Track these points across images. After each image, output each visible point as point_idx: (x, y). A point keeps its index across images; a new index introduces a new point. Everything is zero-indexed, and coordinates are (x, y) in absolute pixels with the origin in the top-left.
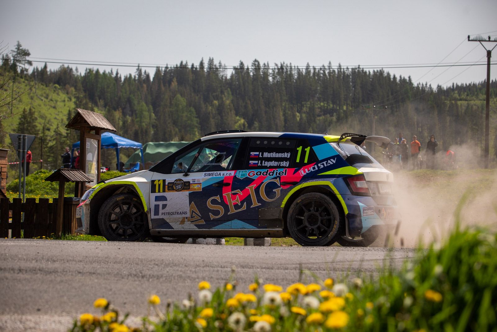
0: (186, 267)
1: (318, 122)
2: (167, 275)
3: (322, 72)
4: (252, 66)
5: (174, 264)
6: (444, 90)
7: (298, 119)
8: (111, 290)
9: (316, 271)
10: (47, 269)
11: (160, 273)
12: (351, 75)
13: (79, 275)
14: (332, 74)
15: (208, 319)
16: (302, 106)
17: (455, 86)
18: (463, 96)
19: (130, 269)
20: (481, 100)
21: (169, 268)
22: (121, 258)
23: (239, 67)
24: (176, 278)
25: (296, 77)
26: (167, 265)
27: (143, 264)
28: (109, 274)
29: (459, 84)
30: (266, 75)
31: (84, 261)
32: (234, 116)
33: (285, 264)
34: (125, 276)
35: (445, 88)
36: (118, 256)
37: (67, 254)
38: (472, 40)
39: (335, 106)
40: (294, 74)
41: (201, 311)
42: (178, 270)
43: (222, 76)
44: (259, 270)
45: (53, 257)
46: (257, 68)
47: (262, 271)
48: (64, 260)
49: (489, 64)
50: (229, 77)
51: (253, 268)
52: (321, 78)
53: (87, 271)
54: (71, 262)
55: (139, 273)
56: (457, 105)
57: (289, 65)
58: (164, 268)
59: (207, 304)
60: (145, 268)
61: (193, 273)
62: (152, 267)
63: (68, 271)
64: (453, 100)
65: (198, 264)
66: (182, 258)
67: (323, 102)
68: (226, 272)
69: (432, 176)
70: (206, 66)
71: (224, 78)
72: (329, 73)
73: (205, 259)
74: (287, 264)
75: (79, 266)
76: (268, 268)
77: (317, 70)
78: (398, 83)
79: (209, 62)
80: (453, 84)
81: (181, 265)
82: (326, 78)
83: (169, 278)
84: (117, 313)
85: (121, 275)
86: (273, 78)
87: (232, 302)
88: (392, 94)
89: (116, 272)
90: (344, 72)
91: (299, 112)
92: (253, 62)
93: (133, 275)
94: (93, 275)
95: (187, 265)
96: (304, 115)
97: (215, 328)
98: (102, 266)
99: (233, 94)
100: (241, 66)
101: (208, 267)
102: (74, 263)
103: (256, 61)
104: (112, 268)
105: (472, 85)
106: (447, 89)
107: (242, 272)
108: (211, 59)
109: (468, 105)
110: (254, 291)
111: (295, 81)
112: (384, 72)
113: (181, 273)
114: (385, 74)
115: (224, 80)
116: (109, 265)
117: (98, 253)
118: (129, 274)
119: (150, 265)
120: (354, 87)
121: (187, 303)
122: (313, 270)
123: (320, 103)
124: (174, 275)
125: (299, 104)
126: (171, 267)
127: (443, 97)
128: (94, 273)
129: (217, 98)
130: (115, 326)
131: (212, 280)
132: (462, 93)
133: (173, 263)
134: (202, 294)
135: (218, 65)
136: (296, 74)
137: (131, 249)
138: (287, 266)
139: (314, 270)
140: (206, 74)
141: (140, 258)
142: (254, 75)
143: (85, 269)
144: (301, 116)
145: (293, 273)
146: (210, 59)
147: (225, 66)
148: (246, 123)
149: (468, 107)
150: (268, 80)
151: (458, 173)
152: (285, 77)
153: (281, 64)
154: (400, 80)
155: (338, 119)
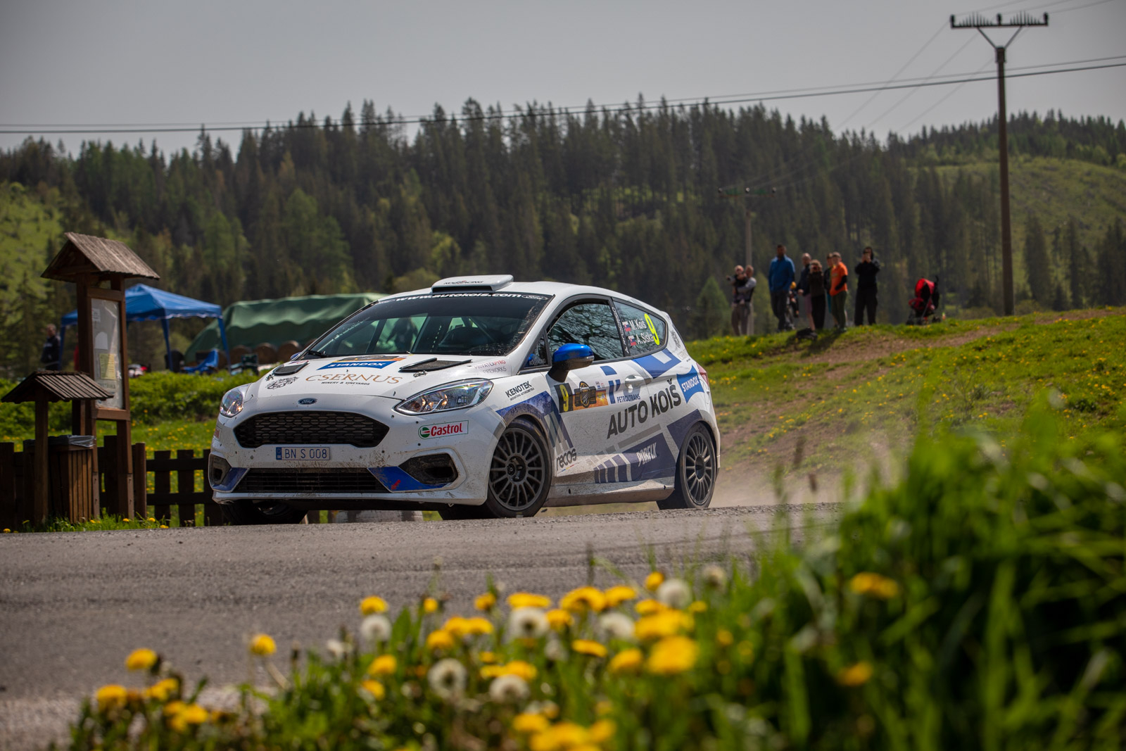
0: (335, 574)
1: (620, 232)
2: (293, 595)
3: (623, 118)
4: (464, 114)
5: (308, 569)
6: (904, 145)
7: (575, 229)
8: (165, 634)
9: (631, 565)
10: (16, 599)
11: (276, 590)
12: (691, 121)
13: (92, 606)
14: (646, 123)
15: (387, 680)
16: (583, 198)
17: (928, 132)
18: (949, 156)
19: (208, 585)
20: (988, 161)
21: (297, 578)
22: (186, 563)
23: (433, 119)
24: (313, 599)
25: (564, 133)
26: (291, 573)
27: (237, 573)
28: (159, 599)
29: (939, 128)
30: (496, 132)
31: (101, 574)
32: (428, 230)
33: (559, 555)
34: (197, 602)
35: (906, 140)
36: (179, 559)
37: (61, 562)
38: (960, 27)
39: (657, 194)
40: (560, 126)
41: (370, 663)
42: (316, 582)
43: (397, 141)
44: (500, 570)
45: (30, 571)
46: (474, 116)
47: (508, 573)
48: (54, 576)
49: (1001, 78)
50: (411, 142)
51: (488, 568)
52: (623, 133)
53: (109, 597)
54: (71, 580)
55: (228, 594)
56: (935, 176)
57: (546, 107)
58: (284, 579)
59: (382, 647)
60: (240, 583)
61: (350, 586)
62: (257, 578)
63: (66, 599)
64: (925, 165)
65: (361, 567)
66: (325, 555)
67: (629, 187)
68: (425, 578)
69: (886, 340)
70: (358, 120)
71: (400, 145)
72: (641, 120)
73: (377, 554)
74: (564, 553)
75: (89, 586)
76: (522, 565)
77: (613, 113)
78: (797, 133)
79: (363, 111)
80: (924, 129)
81: (322, 571)
82: (633, 133)
83: (297, 601)
84: (179, 679)
85: (187, 600)
86: (514, 140)
87: (439, 638)
88: (786, 160)
89: (175, 595)
90: (674, 116)
91: (576, 213)
92: (465, 105)
93: (214, 600)
94: (124, 605)
95: (335, 569)
96: (588, 220)
97: (403, 697)
98: (142, 583)
99: (422, 181)
100: (438, 114)
101: (385, 570)
102: (78, 580)
103: (471, 102)
104: (166, 587)
105: (967, 128)
106: (910, 141)
107: (463, 578)
108: (369, 103)
109: (961, 173)
110: (488, 610)
111: (562, 142)
112: (764, 110)
113: (323, 588)
114: (768, 116)
115: (400, 151)
116: (159, 581)
117: (133, 555)
118: (205, 597)
119: (252, 574)
120: (699, 148)
121: (336, 646)
122: (623, 564)
123: (624, 188)
124: (308, 592)
125: (575, 195)
126: (300, 575)
127: (903, 160)
128: (125, 601)
129: (387, 192)
130: (176, 707)
131: (395, 598)
132: (945, 148)
133: (304, 567)
134: (368, 624)
135: (385, 121)
136: (565, 128)
137: (207, 543)
138: (565, 557)
139: (627, 563)
140: (357, 139)
141: (229, 560)
142: (468, 135)
143: (105, 592)
144: (582, 222)
145: (579, 572)
146: (365, 105)
147: (401, 117)
148: (456, 246)
149: (960, 179)
150: (502, 145)
151: (946, 329)
152: (539, 135)
153: (529, 106)
154: (803, 126)
155: (667, 222)
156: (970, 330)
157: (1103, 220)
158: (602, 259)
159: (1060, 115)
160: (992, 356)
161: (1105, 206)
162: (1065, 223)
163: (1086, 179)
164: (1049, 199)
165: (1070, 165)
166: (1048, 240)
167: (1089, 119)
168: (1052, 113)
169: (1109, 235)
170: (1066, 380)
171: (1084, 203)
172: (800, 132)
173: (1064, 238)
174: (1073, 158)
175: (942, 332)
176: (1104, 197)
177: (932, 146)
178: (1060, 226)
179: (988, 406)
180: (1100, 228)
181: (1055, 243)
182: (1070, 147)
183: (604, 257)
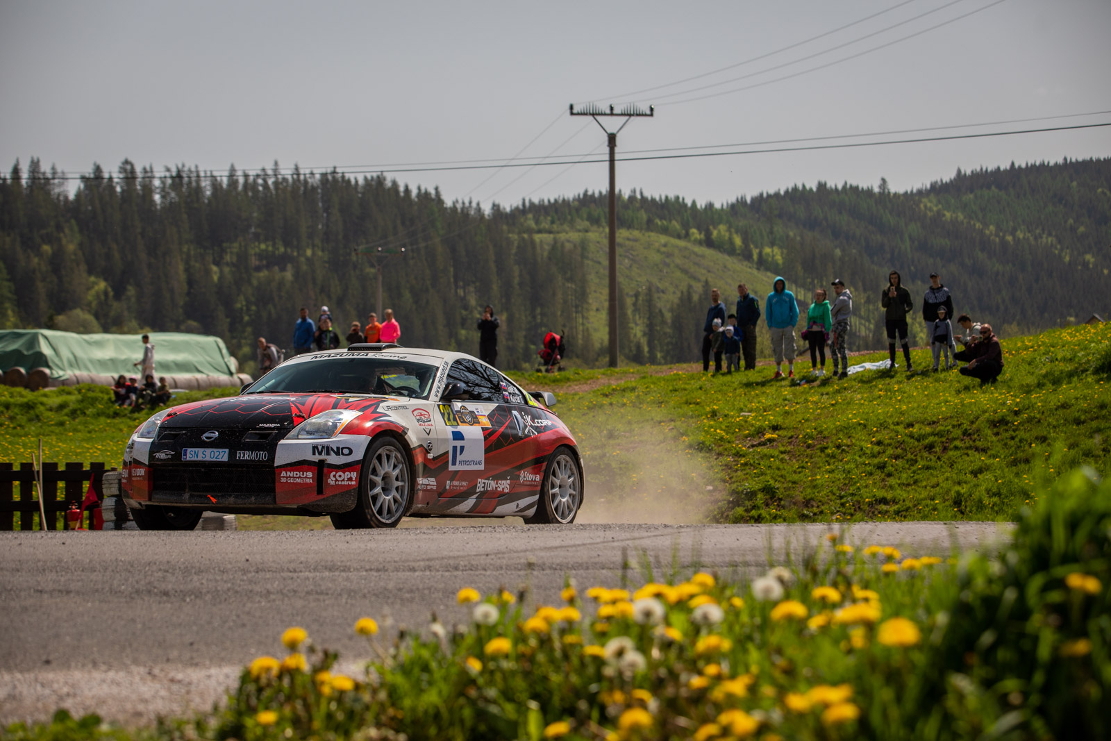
0: (226, 574)
1: (255, 282)
2: (208, 589)
3: (260, 181)
4: (120, 172)
5: (197, 568)
6: (506, 214)
7: (216, 278)
12: (320, 186)
13: (45, 595)
14: (281, 186)
16: (223, 251)
17: (527, 204)
18: (545, 225)
20: (580, 231)
22: (87, 561)
23: (92, 176)
24: (230, 594)
25: (208, 193)
28: (97, 591)
29: (536, 201)
30: (148, 189)
31: (23, 569)
32: (85, 275)
33: (404, 562)
34: (131, 594)
35: (508, 210)
36: (76, 557)
38: (578, 114)
39: (289, 250)
40: (205, 187)
42: (217, 580)
43: (59, 195)
46: (130, 176)
49: (612, 161)
50: (72, 196)
52: (261, 195)
55: (151, 588)
56: (533, 242)
57: (193, 169)
64: (524, 232)
65: (242, 568)
67: (266, 240)
70: (25, 176)
71: (62, 198)
72: (276, 183)
73: (247, 557)
77: (251, 178)
78: (414, 201)
79: (30, 167)
80: (524, 200)
81: (212, 571)
82: (269, 194)
83: (218, 595)
86: (163, 197)
87: (535, 623)
88: (403, 223)
90: (306, 182)
91: (217, 264)
92: (121, 166)
94: (71, 595)
95: (222, 569)
96: (226, 270)
98: (66, 577)
99: (81, 231)
100: (97, 172)
103: (126, 162)
105: (560, 201)
106: (512, 211)
108: (36, 160)
109: (555, 241)
110: (573, 602)
111: (206, 201)
112: (385, 179)
113: (228, 585)
114: (388, 184)
115: (62, 203)
117: (34, 554)
118: (135, 590)
120: (326, 210)
121: (439, 629)
123: (260, 243)
124: (219, 588)
125: (216, 248)
126: (197, 574)
127: (505, 227)
128: (68, 592)
129: (48, 239)
130: (325, 676)
132: (542, 218)
133: (193, 567)
134: (478, 612)
135: (49, 176)
136: (209, 188)
137: (87, 544)
138: (409, 564)
140: (24, 192)
142: (123, 191)
143: (42, 584)
144: (221, 272)
146: (32, 162)
147: (63, 173)
148: (110, 289)
149: (554, 246)
150: (152, 202)
151: (572, 377)
152: (186, 194)
153: (178, 168)
154: (419, 195)
155: (297, 275)
156: (592, 378)
157: (677, 286)
158: (239, 305)
159: (641, 193)
160: (618, 401)
161: (678, 274)
162: (644, 288)
163: (663, 249)
164: (631, 266)
165: (649, 237)
166: (629, 301)
167: (667, 197)
168: (634, 191)
169: (681, 299)
170: (685, 425)
171: (661, 271)
172: (416, 200)
173: (643, 300)
174: (652, 231)
175: (568, 380)
176: (677, 266)
177: (530, 216)
178: (640, 290)
179: (619, 445)
180: (674, 293)
181: (635, 304)
182: (649, 221)
183: (240, 304)
